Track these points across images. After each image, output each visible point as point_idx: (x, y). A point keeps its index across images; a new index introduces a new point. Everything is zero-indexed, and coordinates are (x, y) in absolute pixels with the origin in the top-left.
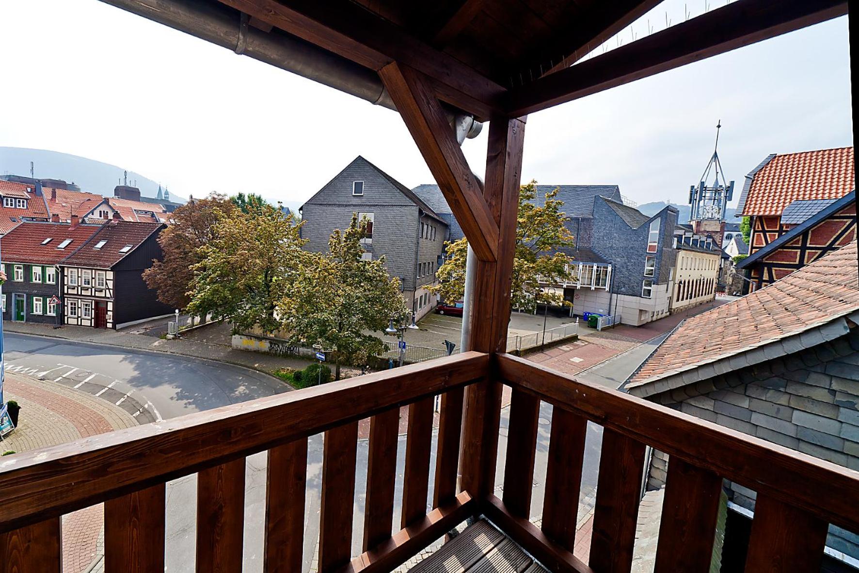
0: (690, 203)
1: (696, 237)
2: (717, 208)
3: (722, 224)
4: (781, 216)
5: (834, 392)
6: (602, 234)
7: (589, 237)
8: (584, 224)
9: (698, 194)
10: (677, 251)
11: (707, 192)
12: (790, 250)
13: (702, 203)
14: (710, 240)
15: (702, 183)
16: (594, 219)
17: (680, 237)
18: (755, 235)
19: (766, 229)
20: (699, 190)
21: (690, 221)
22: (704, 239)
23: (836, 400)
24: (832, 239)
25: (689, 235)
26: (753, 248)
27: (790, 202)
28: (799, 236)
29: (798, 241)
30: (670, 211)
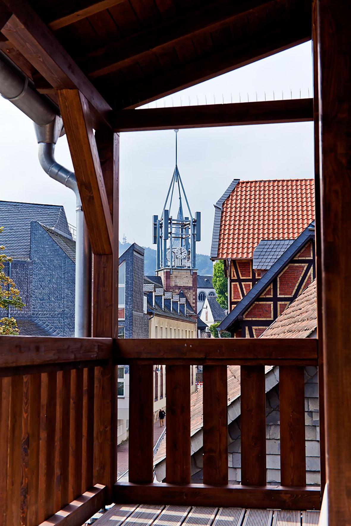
0: (155, 243)
1: (168, 295)
2: (186, 252)
3: (194, 276)
4: (252, 260)
5: (311, 413)
6: (47, 291)
7: (27, 296)
8: (17, 273)
9: (163, 228)
10: (149, 317)
11: (173, 226)
12: (265, 303)
13: (168, 241)
14: (183, 300)
15: (166, 212)
16: (33, 263)
17: (149, 295)
18: (232, 286)
19: (241, 278)
20: (163, 221)
21: (158, 271)
22: (176, 298)
23: (314, 421)
24: (296, 288)
25: (159, 292)
26: (232, 303)
27: (258, 243)
28: (270, 284)
29: (270, 290)
30: (136, 252)
